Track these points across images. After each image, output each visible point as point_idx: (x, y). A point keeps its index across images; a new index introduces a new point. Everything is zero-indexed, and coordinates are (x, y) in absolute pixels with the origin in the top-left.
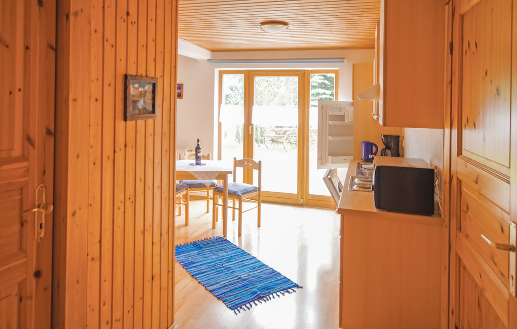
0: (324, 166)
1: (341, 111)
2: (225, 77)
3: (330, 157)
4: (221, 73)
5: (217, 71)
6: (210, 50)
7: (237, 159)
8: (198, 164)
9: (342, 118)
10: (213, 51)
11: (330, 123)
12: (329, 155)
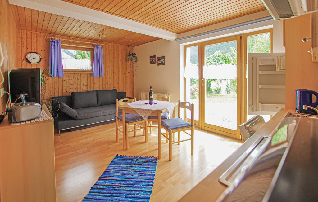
0: (253, 112)
1: (273, 61)
2: (189, 49)
3: (261, 105)
4: (185, 47)
5: (182, 46)
6: (175, 33)
7: (181, 102)
8: (151, 103)
9: (274, 67)
10: (178, 33)
11: (261, 72)
12: (260, 102)
